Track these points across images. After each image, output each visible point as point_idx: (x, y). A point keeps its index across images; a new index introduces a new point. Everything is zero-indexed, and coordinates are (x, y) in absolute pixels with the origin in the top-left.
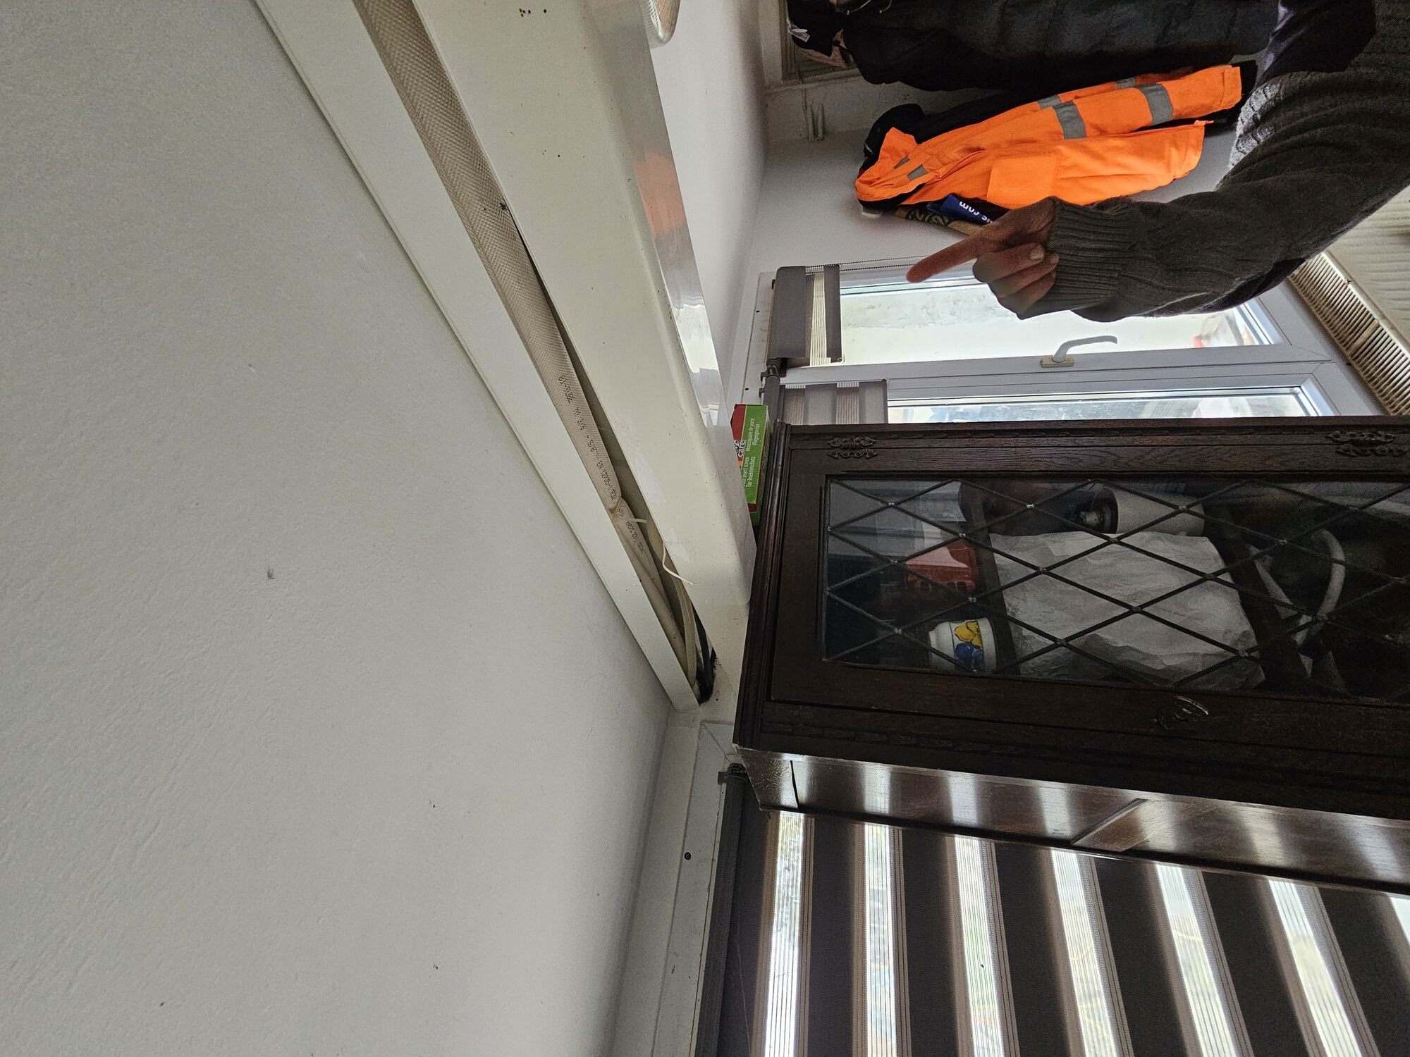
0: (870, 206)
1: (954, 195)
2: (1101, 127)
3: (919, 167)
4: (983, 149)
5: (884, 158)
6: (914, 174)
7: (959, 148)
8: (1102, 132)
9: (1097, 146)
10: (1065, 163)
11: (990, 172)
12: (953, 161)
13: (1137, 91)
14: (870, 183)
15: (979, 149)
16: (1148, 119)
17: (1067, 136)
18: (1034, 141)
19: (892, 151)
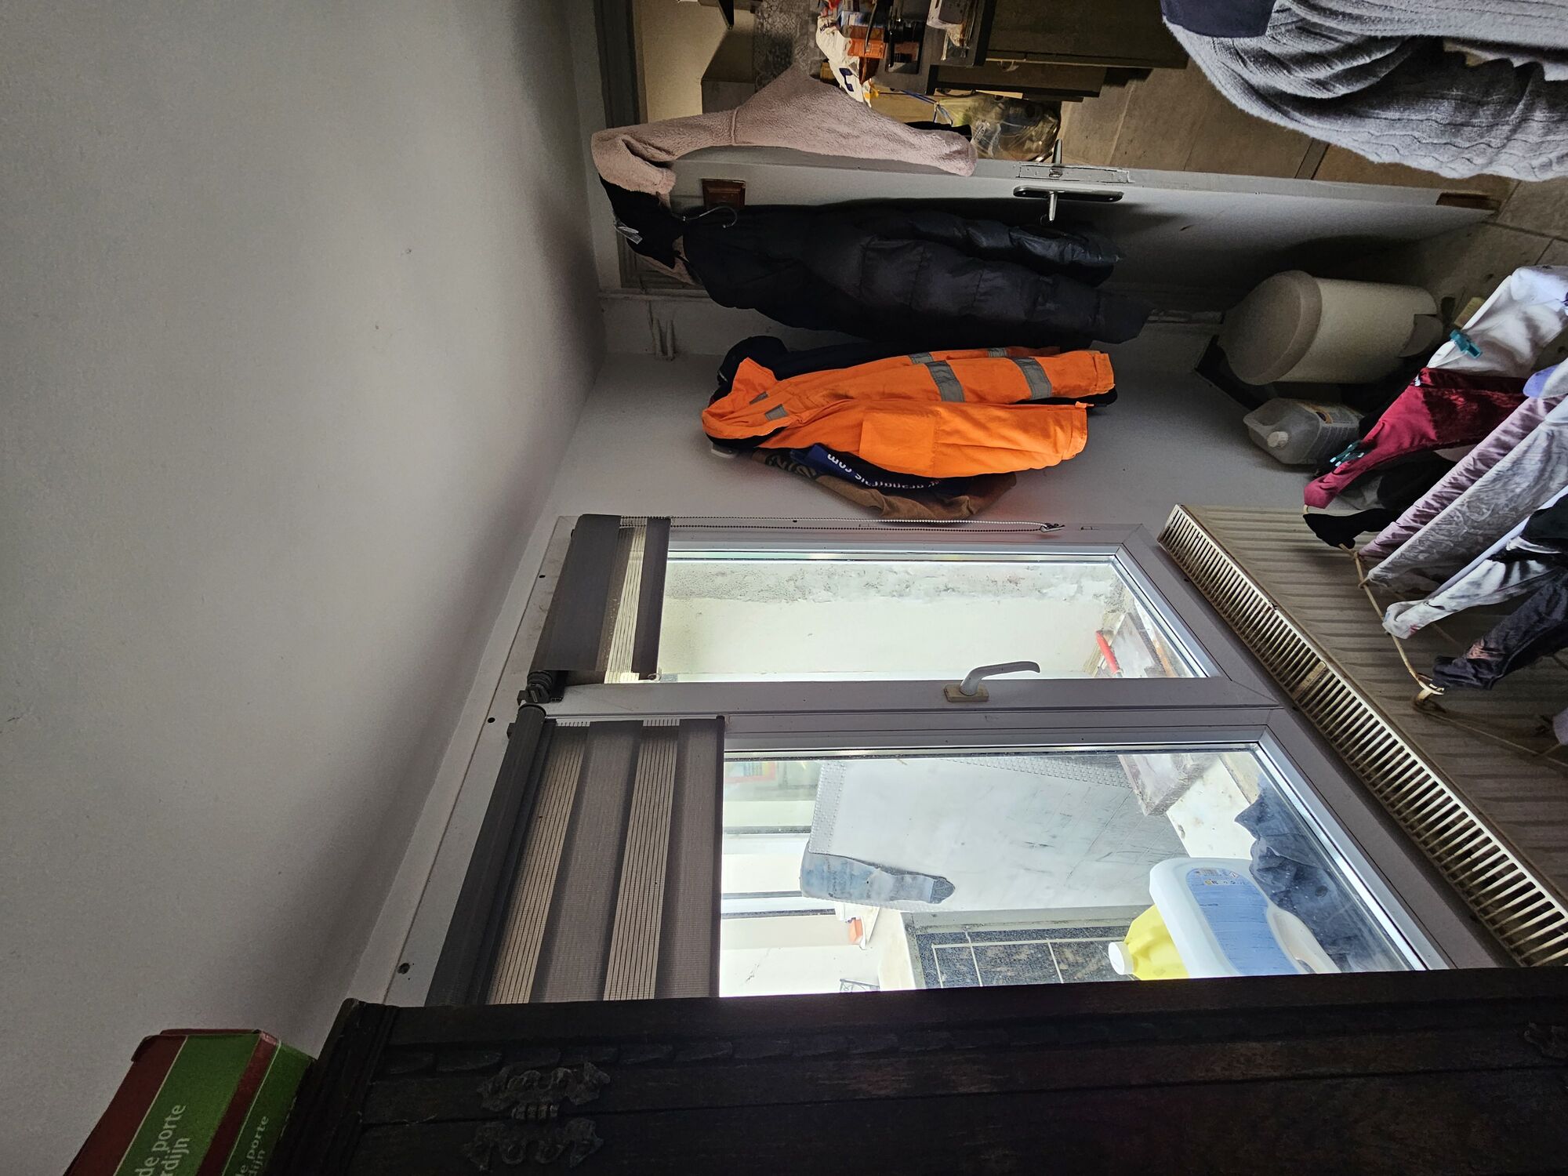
0: (723, 444)
1: (820, 445)
2: (980, 393)
3: (778, 407)
4: (852, 398)
5: (738, 390)
6: (771, 414)
7: (825, 393)
8: (981, 400)
9: (977, 412)
10: (947, 428)
11: (862, 424)
12: (817, 406)
13: (1011, 362)
14: (721, 416)
15: (847, 397)
16: (1025, 393)
17: (944, 398)
18: (909, 398)
19: (746, 382)
